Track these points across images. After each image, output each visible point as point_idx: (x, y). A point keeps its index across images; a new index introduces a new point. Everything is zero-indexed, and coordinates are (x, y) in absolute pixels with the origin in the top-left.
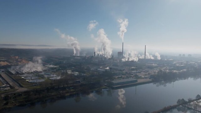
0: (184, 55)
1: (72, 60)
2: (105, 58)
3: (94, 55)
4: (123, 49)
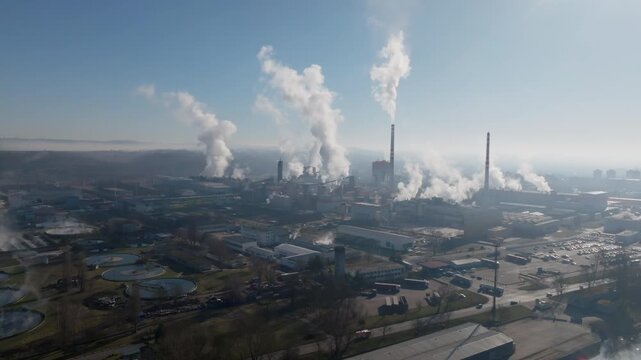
0: (611, 172)
1: (189, 193)
2: (321, 187)
3: (276, 175)
4: (392, 150)
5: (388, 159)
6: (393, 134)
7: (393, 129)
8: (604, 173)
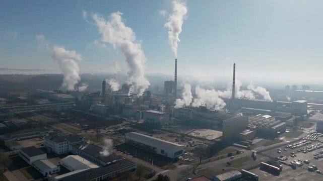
0: (295, 87)
3: (101, 90)
4: (176, 74)
5: (173, 80)
6: (176, 64)
7: (176, 62)
8: (291, 88)
